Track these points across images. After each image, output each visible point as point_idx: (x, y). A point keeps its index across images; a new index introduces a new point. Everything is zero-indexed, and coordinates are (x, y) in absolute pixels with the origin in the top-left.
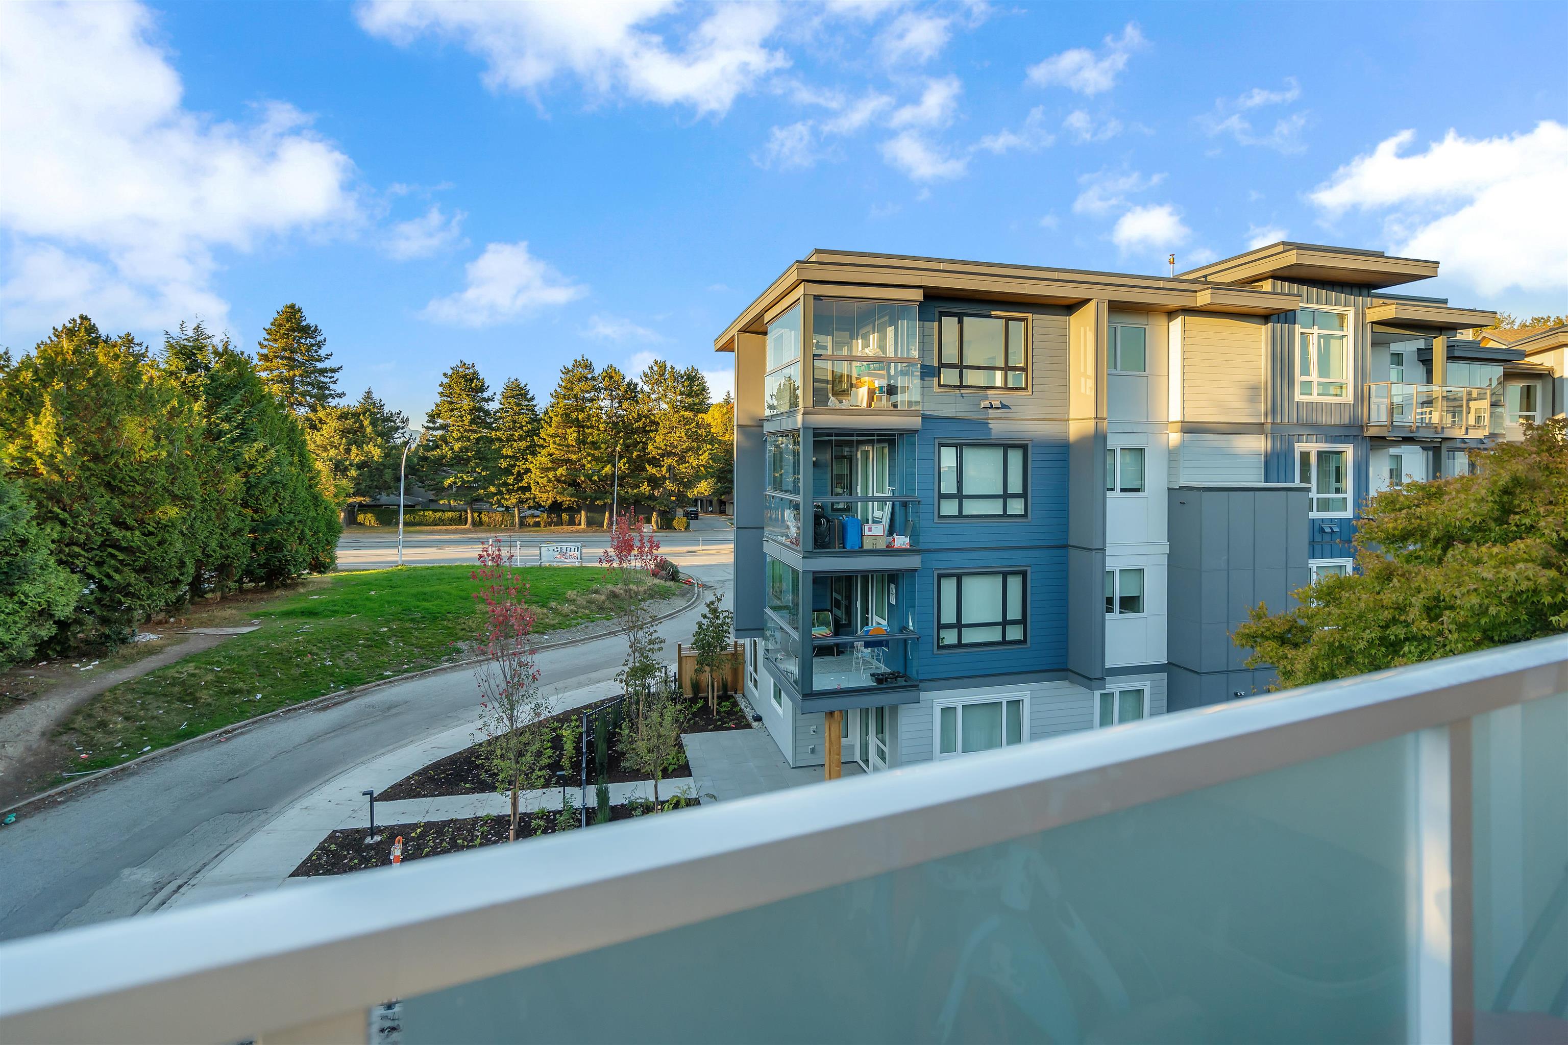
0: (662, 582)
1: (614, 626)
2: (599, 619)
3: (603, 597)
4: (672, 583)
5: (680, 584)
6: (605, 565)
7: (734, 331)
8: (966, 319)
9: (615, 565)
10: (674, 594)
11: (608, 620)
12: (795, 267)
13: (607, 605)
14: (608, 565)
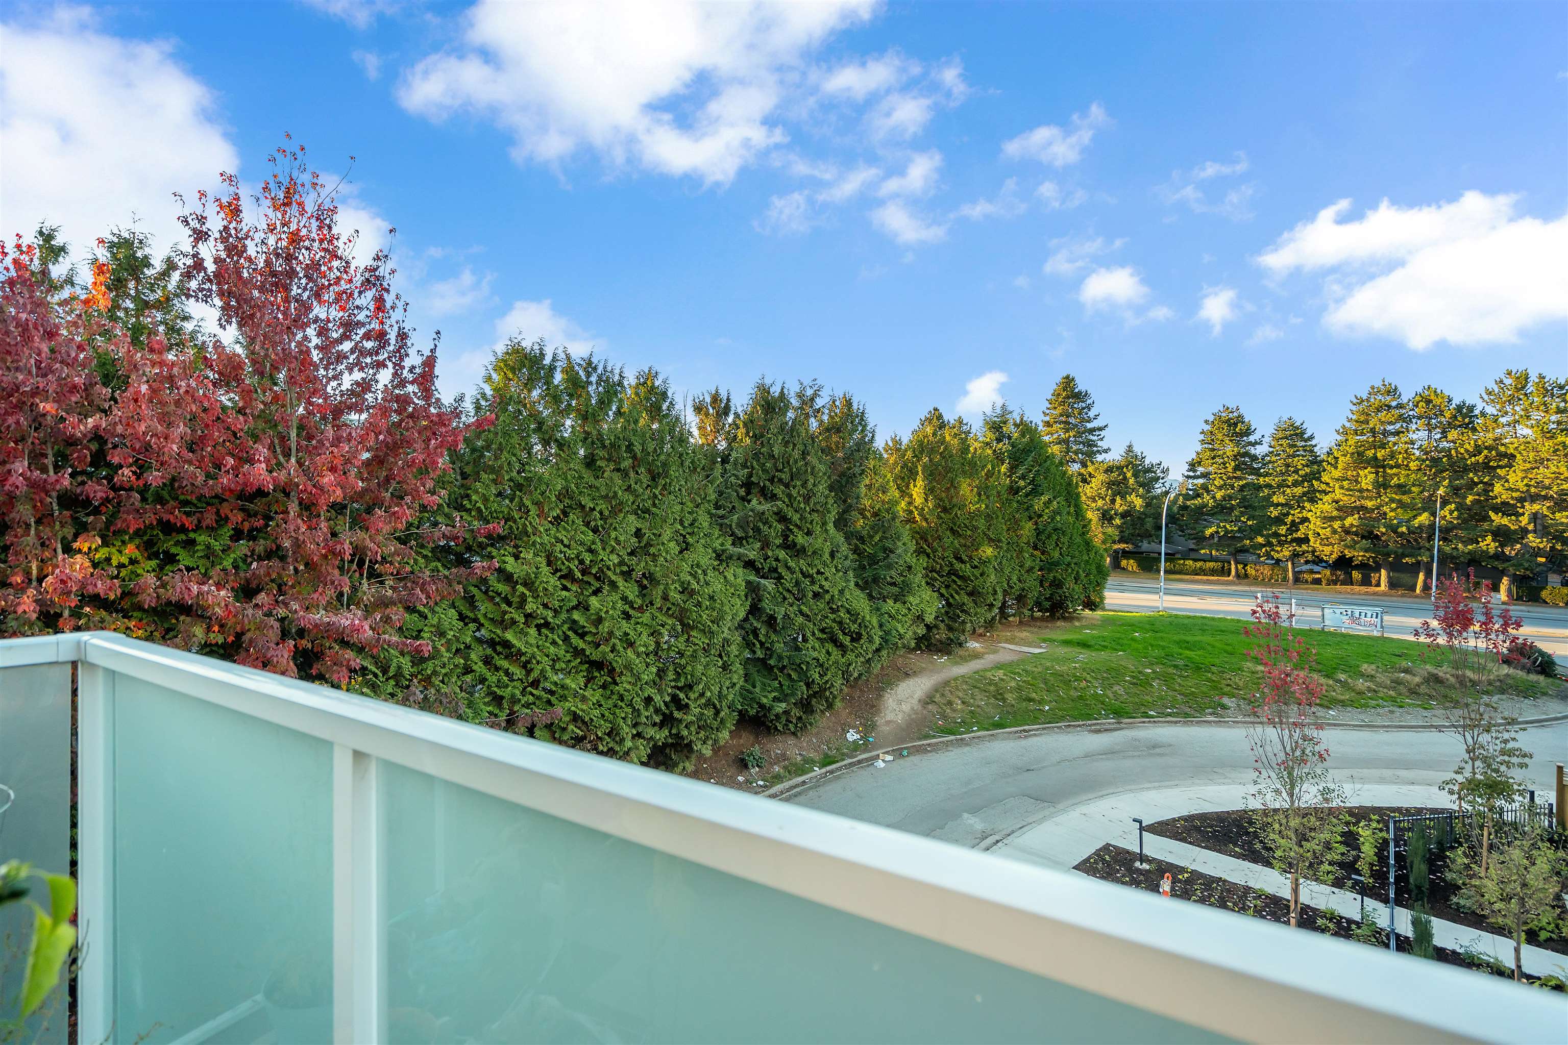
0: (1521, 674)
1: (1434, 718)
2: (1409, 705)
3: (1417, 679)
4: (1541, 678)
5: (1557, 681)
6: (1422, 639)
9: (1442, 640)
10: (1545, 694)
11: (1425, 709)
13: (1423, 689)
14: (1428, 640)
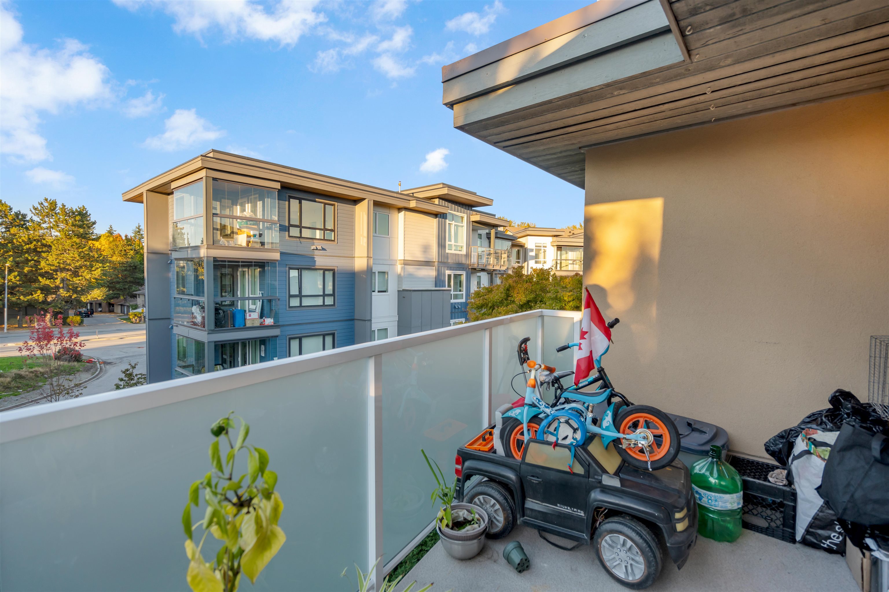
0: (66, 363)
1: (23, 399)
2: (5, 396)
3: (9, 379)
4: (76, 363)
5: (83, 363)
6: (25, 353)
7: (144, 190)
8: (303, 201)
9: (36, 352)
10: (78, 371)
11: (16, 395)
12: (200, 158)
13: (13, 384)
14: (28, 353)
